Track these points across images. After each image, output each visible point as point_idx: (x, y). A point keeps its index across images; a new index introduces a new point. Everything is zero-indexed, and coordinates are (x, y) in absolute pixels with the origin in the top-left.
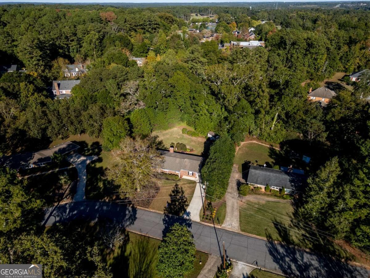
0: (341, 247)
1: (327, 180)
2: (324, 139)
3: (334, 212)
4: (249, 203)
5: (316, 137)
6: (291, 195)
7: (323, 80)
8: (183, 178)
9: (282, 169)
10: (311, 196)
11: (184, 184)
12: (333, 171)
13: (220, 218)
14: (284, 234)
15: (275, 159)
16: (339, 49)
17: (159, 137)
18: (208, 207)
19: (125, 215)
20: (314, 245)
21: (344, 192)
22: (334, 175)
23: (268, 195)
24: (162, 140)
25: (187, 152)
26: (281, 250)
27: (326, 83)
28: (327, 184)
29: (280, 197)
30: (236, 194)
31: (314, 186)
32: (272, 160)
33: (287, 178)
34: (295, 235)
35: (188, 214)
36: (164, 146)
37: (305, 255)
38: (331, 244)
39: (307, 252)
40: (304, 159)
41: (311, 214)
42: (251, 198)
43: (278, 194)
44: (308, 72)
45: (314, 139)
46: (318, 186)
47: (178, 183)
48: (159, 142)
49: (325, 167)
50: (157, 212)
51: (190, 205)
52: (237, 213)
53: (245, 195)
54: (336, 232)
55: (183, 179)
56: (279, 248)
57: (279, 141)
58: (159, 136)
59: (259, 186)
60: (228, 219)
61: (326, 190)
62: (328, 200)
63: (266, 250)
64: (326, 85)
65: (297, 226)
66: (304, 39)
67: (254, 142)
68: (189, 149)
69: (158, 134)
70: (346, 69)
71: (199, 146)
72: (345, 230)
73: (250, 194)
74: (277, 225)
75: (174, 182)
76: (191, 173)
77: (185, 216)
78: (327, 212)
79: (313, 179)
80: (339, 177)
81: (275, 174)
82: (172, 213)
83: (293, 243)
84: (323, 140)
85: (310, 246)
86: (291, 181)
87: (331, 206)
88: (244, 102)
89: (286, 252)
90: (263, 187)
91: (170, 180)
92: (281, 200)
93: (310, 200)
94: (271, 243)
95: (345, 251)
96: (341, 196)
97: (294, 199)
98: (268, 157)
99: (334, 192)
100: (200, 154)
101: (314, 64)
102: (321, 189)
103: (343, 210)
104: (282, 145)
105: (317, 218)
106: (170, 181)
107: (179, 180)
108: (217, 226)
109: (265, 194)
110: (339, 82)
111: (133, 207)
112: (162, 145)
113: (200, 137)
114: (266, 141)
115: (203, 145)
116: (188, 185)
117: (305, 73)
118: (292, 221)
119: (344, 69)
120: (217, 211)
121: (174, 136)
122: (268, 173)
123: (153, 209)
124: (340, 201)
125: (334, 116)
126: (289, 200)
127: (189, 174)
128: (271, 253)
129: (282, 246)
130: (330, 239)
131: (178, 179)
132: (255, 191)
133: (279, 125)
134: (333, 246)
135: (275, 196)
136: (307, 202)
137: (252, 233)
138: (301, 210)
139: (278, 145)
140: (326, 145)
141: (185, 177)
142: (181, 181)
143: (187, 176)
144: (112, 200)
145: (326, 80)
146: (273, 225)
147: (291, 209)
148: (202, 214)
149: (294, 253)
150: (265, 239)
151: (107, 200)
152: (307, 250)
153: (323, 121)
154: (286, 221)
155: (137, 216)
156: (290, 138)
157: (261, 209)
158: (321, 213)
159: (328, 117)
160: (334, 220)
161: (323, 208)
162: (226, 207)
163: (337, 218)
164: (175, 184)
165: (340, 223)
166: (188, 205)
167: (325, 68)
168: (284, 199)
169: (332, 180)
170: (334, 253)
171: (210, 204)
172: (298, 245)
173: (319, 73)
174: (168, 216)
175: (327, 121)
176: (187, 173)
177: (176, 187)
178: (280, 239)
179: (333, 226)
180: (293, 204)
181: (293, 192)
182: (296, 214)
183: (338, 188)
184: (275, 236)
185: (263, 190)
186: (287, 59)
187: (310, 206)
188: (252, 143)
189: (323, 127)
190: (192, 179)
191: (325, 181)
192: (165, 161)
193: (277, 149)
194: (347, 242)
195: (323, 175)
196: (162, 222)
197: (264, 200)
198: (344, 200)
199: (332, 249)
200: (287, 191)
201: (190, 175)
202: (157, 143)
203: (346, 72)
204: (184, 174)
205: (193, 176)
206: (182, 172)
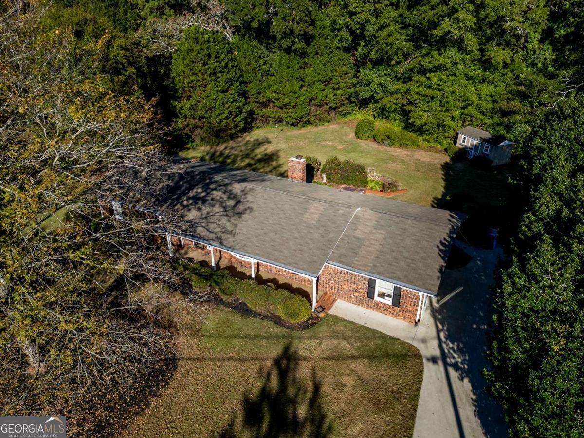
8: (331, 312)
11: (337, 357)
17: (269, 142)
24: (278, 151)
36: (279, 166)
47: (301, 347)
48: (266, 155)
55: (336, 319)
58: (271, 140)
68: (377, 183)
69: (270, 136)
71: (419, 174)
75: (278, 330)
76: (383, 286)
91: (256, 315)
106: (252, 326)
107: (311, 323)
112: (274, 164)
113: (422, 149)
116: (360, 367)
121: (325, 143)
127: (370, 294)
131: (302, 319)
141: (345, 309)
142: (322, 330)
143: (359, 302)
164: (276, 351)
176: (363, 288)
177: (283, 375)
190: (393, 325)
192: (251, 209)
201: (376, 298)
202: (259, 156)
204: (341, 292)
205: (400, 308)
206: (334, 275)
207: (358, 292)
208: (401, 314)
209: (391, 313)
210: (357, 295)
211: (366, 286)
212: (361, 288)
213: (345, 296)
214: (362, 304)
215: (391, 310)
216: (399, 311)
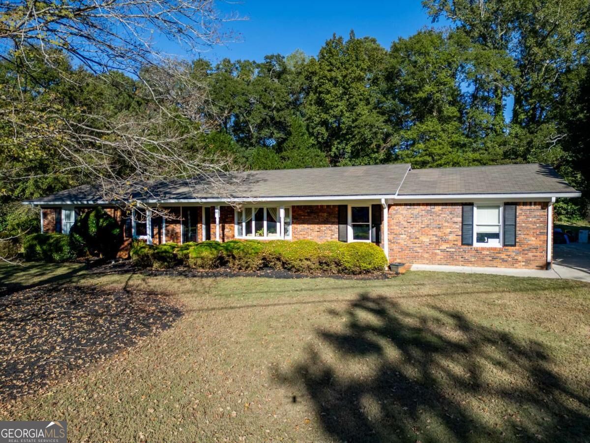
127: (466, 238)
176: (454, 231)
204: (419, 250)
205: (517, 247)
206: (405, 224)
207: (446, 241)
208: (520, 258)
209: (504, 260)
210: (444, 247)
211: (459, 225)
212: (451, 233)
213: (426, 255)
214: (454, 260)
215: (503, 256)
216: (517, 254)
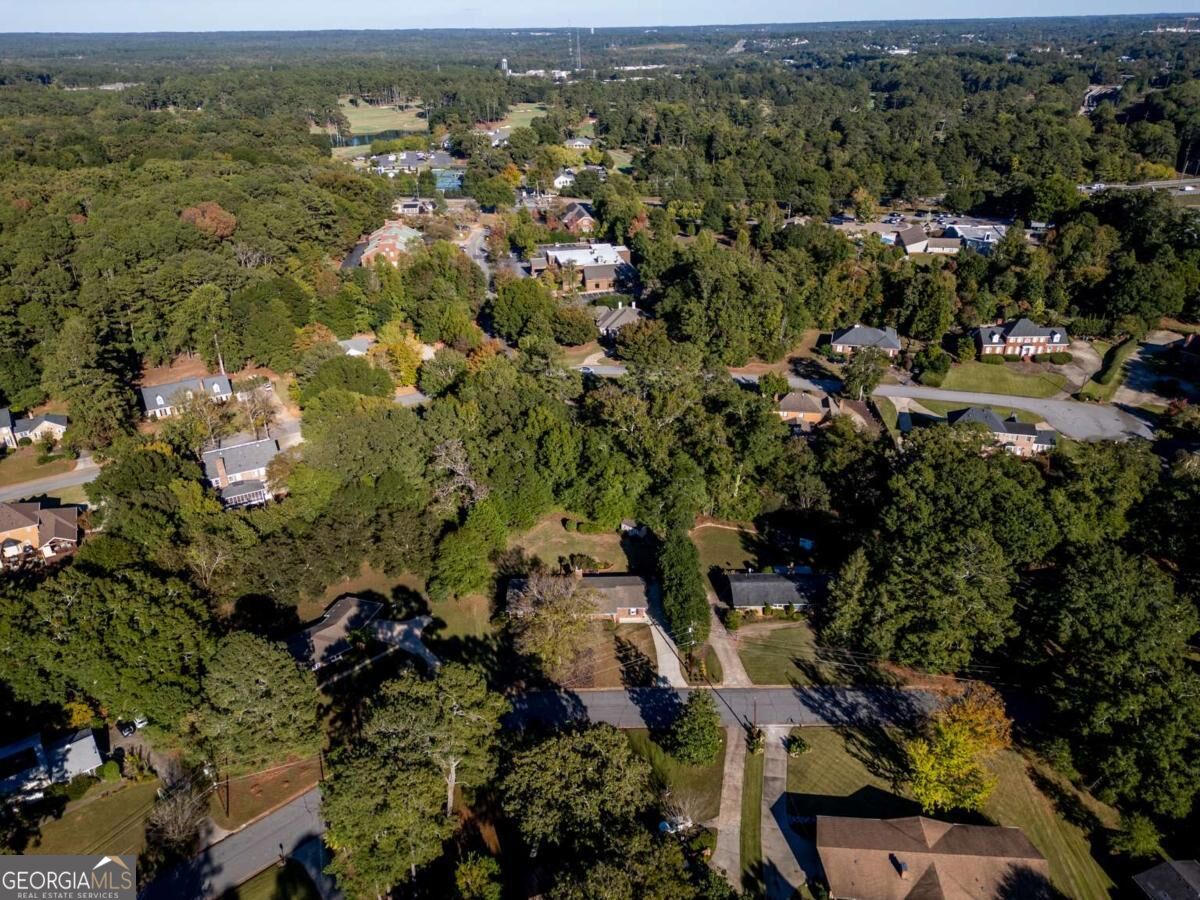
0: (887, 671)
1: (855, 583)
2: (828, 506)
3: (872, 625)
4: (748, 641)
5: (814, 503)
6: (803, 612)
7: (783, 355)
8: (620, 622)
9: (777, 571)
10: (835, 609)
12: (860, 568)
13: (716, 674)
14: (812, 672)
15: (756, 554)
16: (801, 284)
17: (523, 549)
18: (689, 663)
19: (564, 709)
20: (855, 678)
21: (879, 595)
22: (863, 574)
23: (770, 620)
25: (600, 571)
26: (816, 696)
27: (792, 361)
28: (857, 588)
29: (787, 619)
30: (721, 630)
31: (838, 593)
32: (752, 556)
33: (791, 585)
34: (827, 670)
35: (664, 680)
36: (546, 565)
37: (848, 693)
38: (875, 670)
39: (849, 690)
40: (801, 544)
41: (841, 635)
42: (745, 631)
43: (785, 615)
44: (752, 341)
45: (812, 508)
46: (844, 592)
47: (619, 634)
48: (532, 559)
49: (848, 564)
50: (613, 688)
51: (660, 665)
52: (736, 660)
53: (736, 628)
54: (879, 652)
55: (624, 624)
56: (813, 694)
57: (751, 517)
58: (521, 546)
59: (753, 608)
60: (727, 671)
61: (856, 596)
62: (860, 610)
63: (797, 701)
64: (791, 366)
65: (826, 658)
66: (735, 275)
67: (709, 524)
68: (600, 564)
69: (517, 543)
70: (821, 322)
71: (613, 552)
72: (889, 645)
73: (743, 624)
74: (799, 663)
76: (633, 610)
77: (662, 685)
78: (862, 627)
79: (836, 583)
80: (869, 574)
81: (772, 584)
82: (639, 686)
83: (828, 682)
84: (825, 507)
85: (850, 680)
86: (799, 590)
87: (867, 617)
88: (684, 458)
89: (823, 695)
90: (759, 608)
92: (790, 624)
93: (837, 614)
94: (800, 689)
95: (895, 675)
96: (877, 602)
97: (809, 618)
98: (743, 551)
99: (866, 597)
100: (625, 570)
101: (761, 323)
102: (849, 596)
103: (883, 620)
104: (759, 522)
105: (849, 640)
108: (717, 687)
109: (764, 620)
110: (814, 356)
111: (566, 692)
112: (542, 564)
113: (605, 533)
114: (728, 519)
115: (621, 550)
116: (637, 633)
117: (747, 343)
118: (816, 653)
119: (816, 323)
120: (706, 664)
121: (554, 540)
122: (762, 584)
123: (603, 685)
124: (877, 607)
125: (834, 464)
126: (803, 622)
127: (630, 613)
128: (805, 703)
129: (816, 690)
130: (873, 664)
131: (615, 627)
132: (749, 617)
133: (747, 488)
134: (877, 673)
135: (781, 618)
136: (833, 619)
137: (770, 683)
138: (826, 632)
139: (751, 525)
140: (832, 517)
141: (623, 620)
142: (622, 628)
143: (628, 617)
144: (523, 690)
145: (789, 355)
146: (794, 666)
147: (810, 635)
148: (687, 675)
149: (834, 696)
150: (790, 686)
151: (514, 693)
152: (848, 686)
153: (819, 472)
154: (810, 655)
155: (585, 703)
156: (770, 510)
157: (769, 645)
158: (854, 630)
159: (827, 465)
160: (874, 636)
161: (855, 623)
162: (715, 655)
163: (877, 632)
164: (614, 638)
165: (882, 638)
166: (656, 667)
167: (782, 331)
168: (795, 620)
169: (861, 581)
170: (881, 682)
171: (689, 657)
172: (835, 683)
173: (774, 343)
174: (635, 692)
175: (825, 472)
176: (627, 612)
177: (619, 642)
178: (810, 682)
179: (873, 645)
180: (810, 626)
181: (805, 607)
182: (819, 641)
183: (871, 590)
184: (802, 679)
185: (760, 613)
186: (710, 320)
187: (838, 623)
188: (706, 529)
189: (822, 484)
190: (638, 620)
191: (853, 584)
193: (753, 532)
194: (893, 664)
195: (849, 576)
196: (630, 703)
197: (767, 629)
198: (882, 605)
199: (877, 677)
200: (797, 607)
201: (632, 614)
203: (820, 328)
